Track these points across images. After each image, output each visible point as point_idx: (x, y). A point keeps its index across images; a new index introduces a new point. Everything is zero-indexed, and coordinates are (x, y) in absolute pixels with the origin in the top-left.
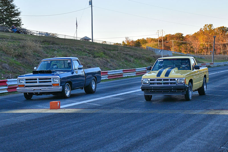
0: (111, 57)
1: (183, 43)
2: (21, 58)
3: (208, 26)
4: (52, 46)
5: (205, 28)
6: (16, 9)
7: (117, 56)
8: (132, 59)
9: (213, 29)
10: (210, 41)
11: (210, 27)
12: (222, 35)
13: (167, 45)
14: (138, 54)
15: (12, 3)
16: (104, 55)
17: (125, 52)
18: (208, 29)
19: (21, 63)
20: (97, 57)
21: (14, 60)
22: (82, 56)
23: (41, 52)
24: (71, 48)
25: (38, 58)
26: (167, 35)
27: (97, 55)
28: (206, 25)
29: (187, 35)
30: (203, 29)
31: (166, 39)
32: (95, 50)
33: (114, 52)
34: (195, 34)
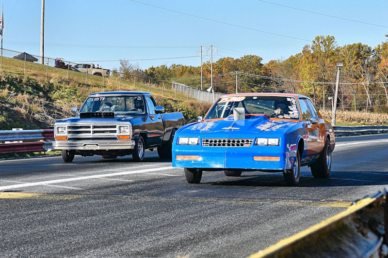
3: (324, 41)
5: (316, 46)
9: (336, 47)
10: (326, 78)
11: (327, 43)
12: (355, 63)
18: (323, 49)
28: (318, 38)
29: (272, 62)
30: (311, 46)
34: (290, 59)
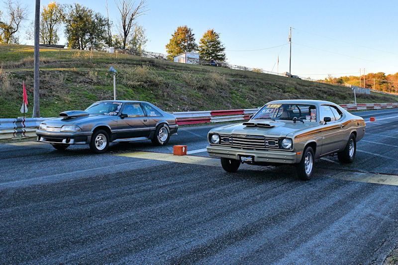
0: (303, 93)
1: (384, 82)
2: (202, 91)
4: (240, 79)
6: (221, 45)
7: (310, 92)
8: (325, 95)
13: (369, 83)
14: (332, 91)
15: (218, 40)
16: (294, 90)
17: (318, 89)
19: (201, 95)
20: (287, 92)
21: (196, 93)
22: (270, 91)
23: (226, 85)
24: (260, 83)
25: (221, 91)
26: (369, 74)
27: (287, 90)
31: (369, 77)
32: (286, 85)
33: (306, 87)
